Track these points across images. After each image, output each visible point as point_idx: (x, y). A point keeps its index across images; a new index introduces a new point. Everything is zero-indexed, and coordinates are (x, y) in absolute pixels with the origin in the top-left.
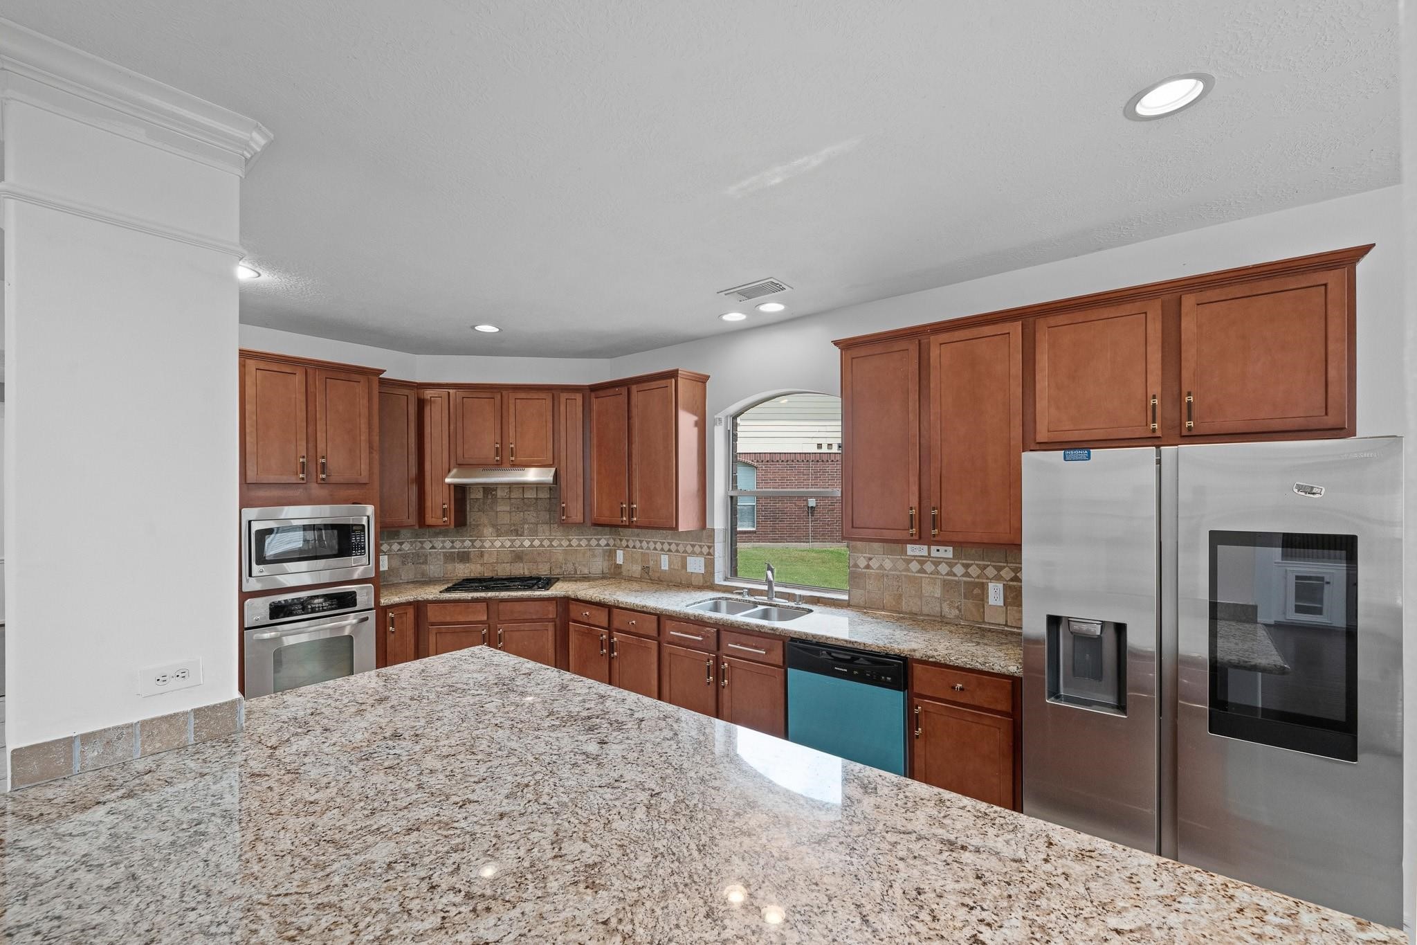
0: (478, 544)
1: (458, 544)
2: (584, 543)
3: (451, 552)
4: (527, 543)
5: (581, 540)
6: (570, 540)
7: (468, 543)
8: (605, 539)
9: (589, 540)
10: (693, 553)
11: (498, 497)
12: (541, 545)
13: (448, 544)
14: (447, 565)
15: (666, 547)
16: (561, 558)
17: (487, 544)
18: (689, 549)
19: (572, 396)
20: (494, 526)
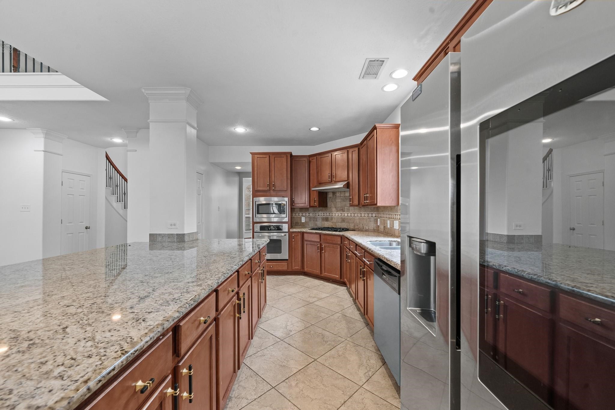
0: (331, 214)
1: (325, 214)
2: (366, 215)
3: (324, 217)
4: (346, 215)
5: (365, 214)
6: (361, 214)
7: (328, 214)
8: (375, 213)
9: (368, 214)
10: (395, 219)
11: (337, 196)
12: (351, 216)
13: (323, 214)
15: (389, 216)
16: (358, 221)
17: (334, 215)
20: (335, 208)
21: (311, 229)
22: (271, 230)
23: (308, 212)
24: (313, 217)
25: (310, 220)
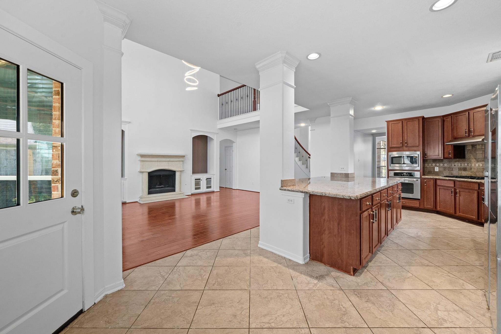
0: (469, 165)
1: (463, 165)
3: (461, 167)
7: (466, 165)
11: (477, 148)
13: (459, 165)
14: (459, 172)
17: (473, 165)
21: (445, 177)
22: (403, 176)
23: (443, 162)
24: (448, 167)
25: (444, 170)
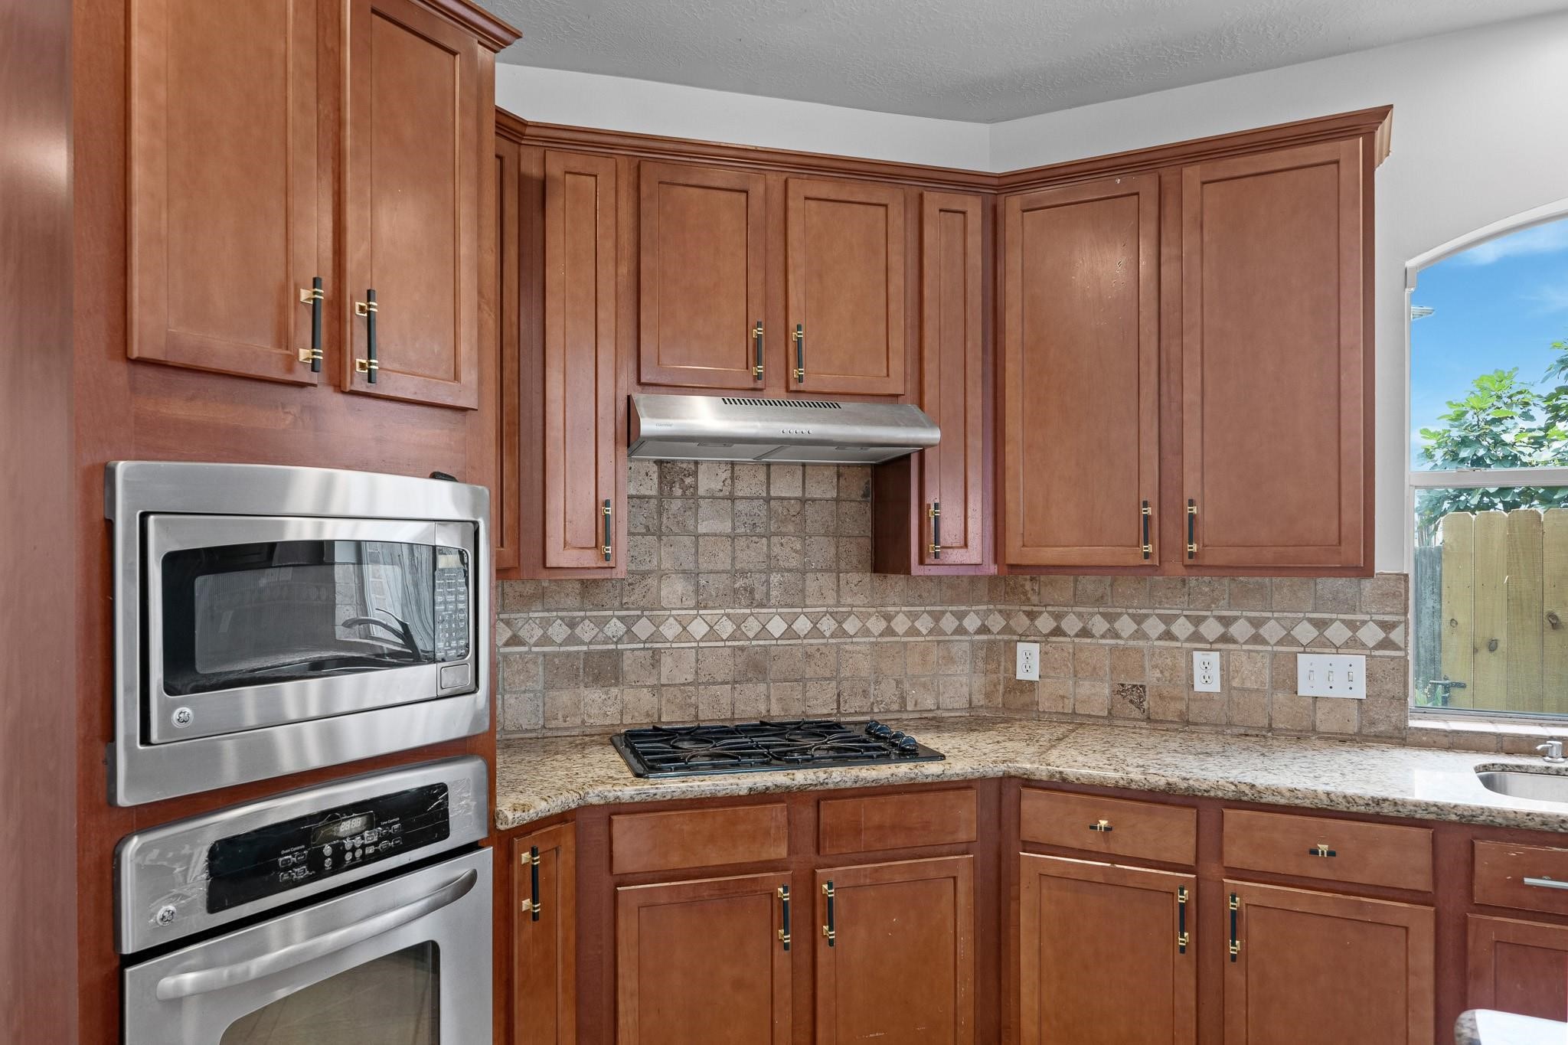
0: (643, 629)
1: (586, 631)
2: (924, 624)
3: (569, 654)
4: (777, 627)
5: (914, 616)
6: (888, 618)
7: (615, 627)
8: (977, 612)
9: (937, 617)
10: (1321, 645)
11: (701, 492)
12: (815, 632)
13: (559, 631)
14: (553, 693)
15: (1211, 629)
16: (865, 667)
17: (671, 629)
18: (1305, 632)
19: (957, 202)
20: (687, 577)
